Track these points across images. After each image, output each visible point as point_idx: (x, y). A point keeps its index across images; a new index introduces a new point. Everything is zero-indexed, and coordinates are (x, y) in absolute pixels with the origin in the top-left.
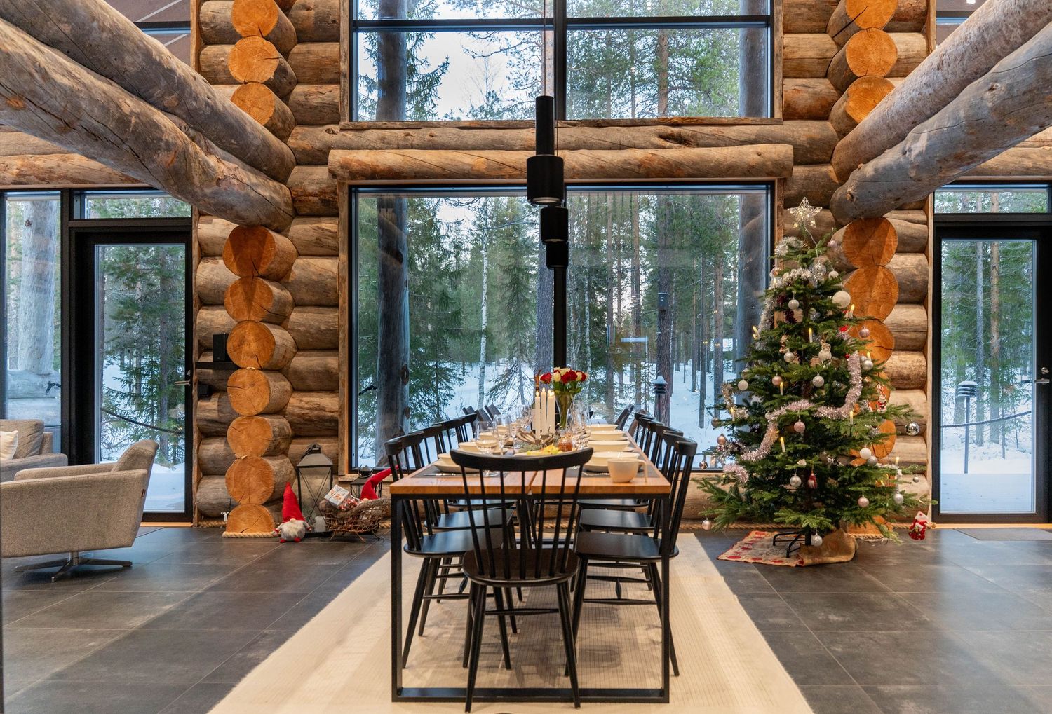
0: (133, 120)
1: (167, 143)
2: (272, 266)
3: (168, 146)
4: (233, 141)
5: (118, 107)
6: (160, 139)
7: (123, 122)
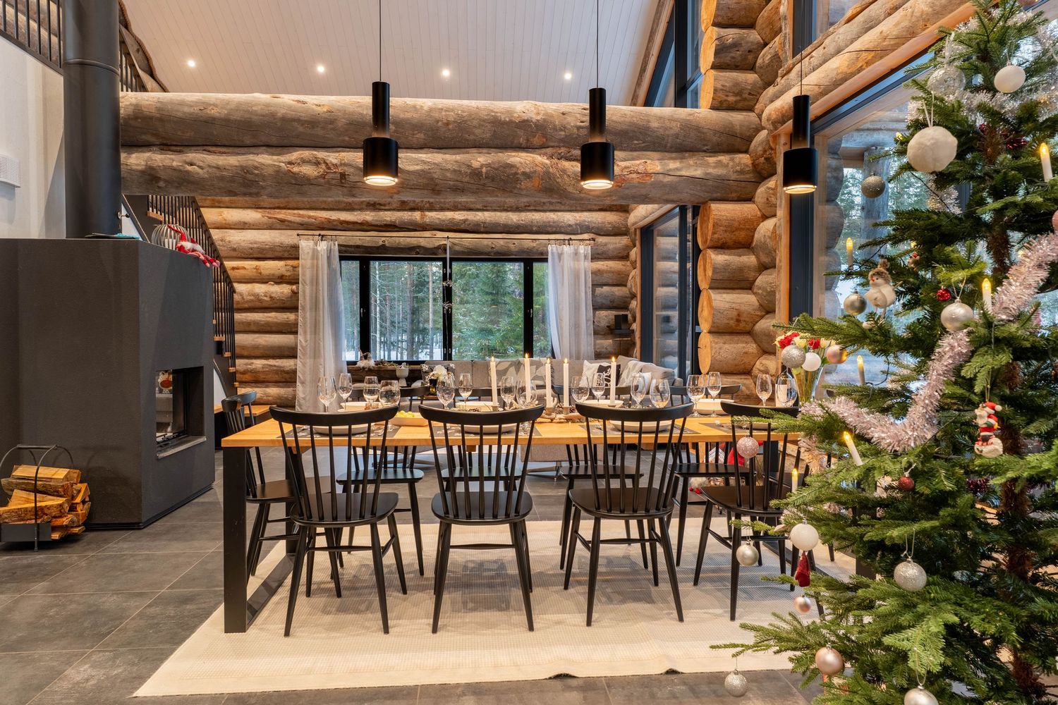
0: (484, 170)
1: (524, 173)
2: (716, 236)
3: (527, 176)
4: (636, 142)
5: (469, 166)
6: (516, 173)
7: (477, 174)
